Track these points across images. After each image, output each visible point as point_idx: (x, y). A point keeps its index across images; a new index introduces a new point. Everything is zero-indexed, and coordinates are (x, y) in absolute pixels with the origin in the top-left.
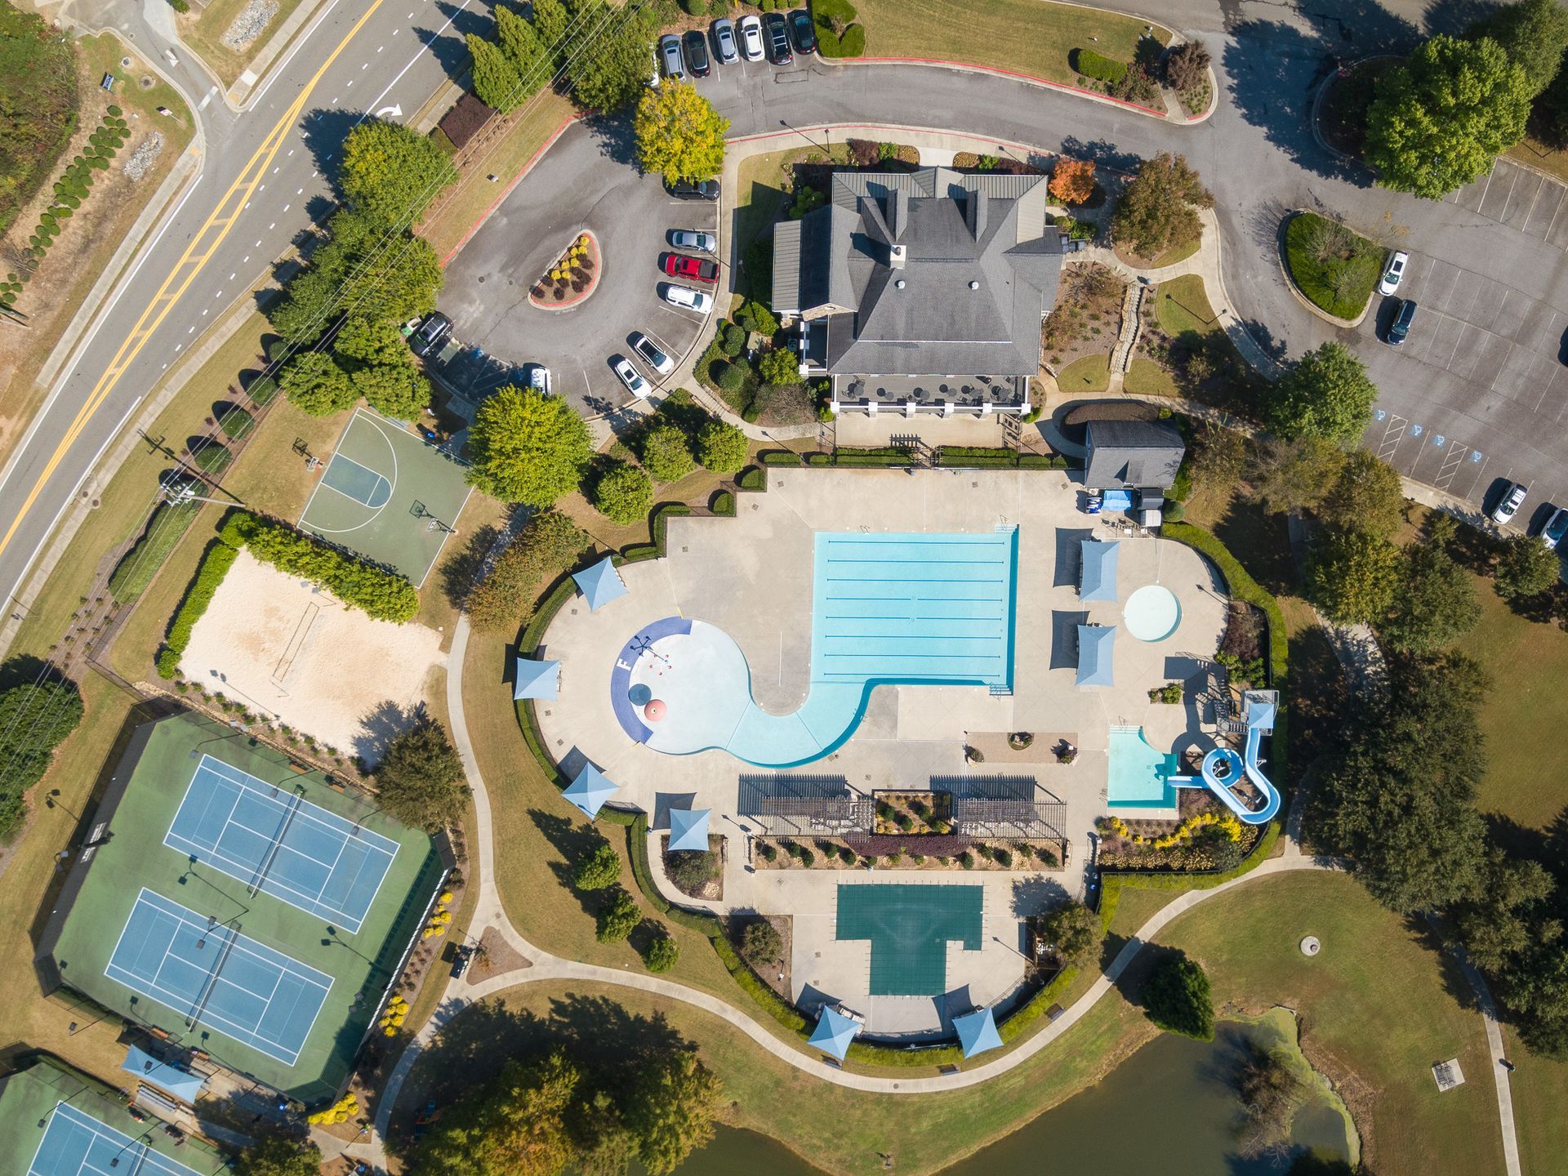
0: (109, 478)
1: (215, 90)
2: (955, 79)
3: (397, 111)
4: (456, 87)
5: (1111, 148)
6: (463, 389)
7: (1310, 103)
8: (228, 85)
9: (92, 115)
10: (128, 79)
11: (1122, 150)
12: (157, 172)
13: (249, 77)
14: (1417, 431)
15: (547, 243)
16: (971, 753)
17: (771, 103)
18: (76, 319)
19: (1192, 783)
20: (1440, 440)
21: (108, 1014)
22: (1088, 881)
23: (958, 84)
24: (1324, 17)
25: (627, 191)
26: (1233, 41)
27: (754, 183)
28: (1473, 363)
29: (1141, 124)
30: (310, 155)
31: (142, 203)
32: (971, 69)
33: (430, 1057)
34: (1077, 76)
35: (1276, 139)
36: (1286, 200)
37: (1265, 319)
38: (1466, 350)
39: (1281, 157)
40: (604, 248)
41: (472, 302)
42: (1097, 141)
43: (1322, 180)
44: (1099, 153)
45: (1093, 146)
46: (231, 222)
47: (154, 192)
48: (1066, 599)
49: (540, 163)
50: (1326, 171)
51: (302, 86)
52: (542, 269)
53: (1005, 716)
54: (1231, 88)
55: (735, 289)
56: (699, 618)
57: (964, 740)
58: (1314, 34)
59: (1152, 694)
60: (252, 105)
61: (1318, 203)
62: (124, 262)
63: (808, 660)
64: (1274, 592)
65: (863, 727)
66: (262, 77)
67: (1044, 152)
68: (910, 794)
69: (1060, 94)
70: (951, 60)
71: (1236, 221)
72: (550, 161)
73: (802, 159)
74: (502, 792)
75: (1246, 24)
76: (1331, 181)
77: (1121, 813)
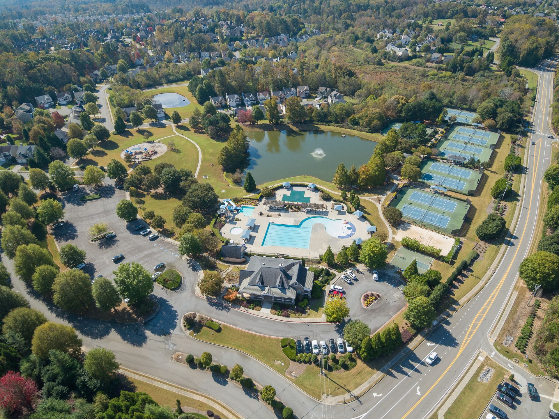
0: (488, 272)
1: (492, 356)
2: (256, 330)
3: (429, 344)
4: (411, 348)
5: (217, 309)
6: (396, 279)
7: (157, 314)
8: (487, 357)
9: (530, 352)
10: (524, 362)
11: (215, 308)
12: (502, 336)
13: (481, 359)
14: (166, 251)
15: (377, 307)
16: (280, 215)
17: (311, 331)
18: (512, 304)
19: (238, 208)
20: (161, 248)
22: (261, 200)
23: (255, 329)
24: (140, 335)
25: (354, 315)
26: (171, 331)
27: (317, 312)
28: (146, 260)
29: (206, 313)
30: (453, 336)
31: (503, 329)
32: (251, 332)
34: (221, 326)
35: (171, 306)
36: (175, 293)
37: (192, 272)
38: (147, 262)
39: (171, 303)
40: (361, 304)
41: (397, 297)
42: (220, 311)
43: (163, 297)
44: (221, 308)
45: (222, 310)
46: (473, 322)
47: (501, 331)
48: (254, 234)
49: (381, 326)
50: (161, 299)
51: (462, 354)
52: (378, 301)
53: (271, 220)
54: (177, 319)
55: (324, 291)
56: (336, 238)
58: (146, 331)
59: (241, 220)
60: (477, 352)
61: (167, 292)
65: (302, 219)
66: (476, 358)
67: (236, 309)
68: (293, 211)
69: (227, 323)
70: (256, 335)
71: (190, 290)
72: (378, 326)
73: (304, 315)
74: (378, 218)
75: (165, 335)
76: (160, 297)
77: (253, 206)
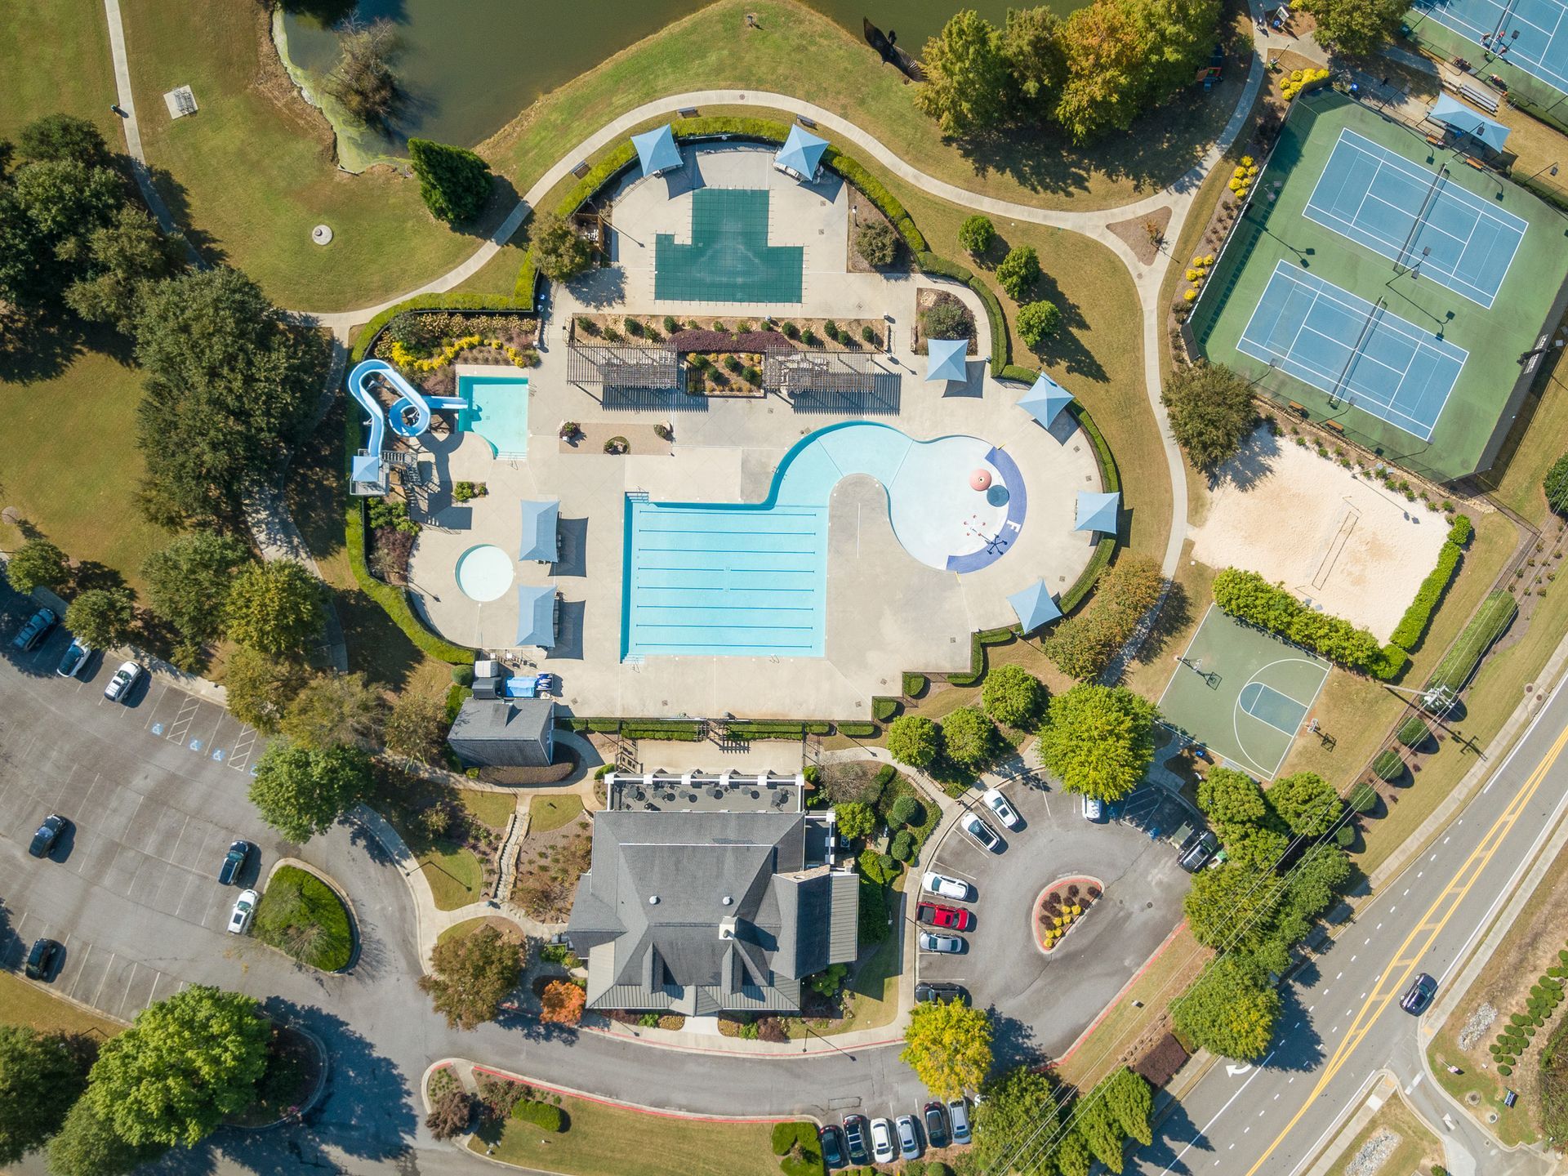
0: (1516, 714)
1: (1408, 1091)
2: (684, 1102)
3: (1231, 1069)
4: (1174, 1094)
5: (528, 1036)
6: (1168, 799)
7: (329, 1080)
8: (1395, 1095)
9: (1527, 1067)
10: (1492, 1102)
11: (518, 1032)
12: (1465, 1011)
13: (1375, 1103)
14: (218, 755)
15: (1085, 941)
16: (667, 434)
17: (866, 1077)
18: (1546, 869)
19: (443, 402)
20: (194, 745)
21: (1525, 183)
22: (548, 303)
23: (680, 1098)
24: (316, 1165)
25: (1007, 991)
26: (408, 1140)
27: (881, 998)
28: (163, 823)
29: (498, 1059)
30: (1315, 1027)
31: (1479, 982)
32: (668, 1111)
33: (1209, 134)
34: (563, 1106)
35: (362, 1045)
36: (352, 984)
37: (373, 868)
38: (170, 836)
39: (358, 1027)
40: (1030, 936)
41: (1160, 883)
42: (543, 1042)
43: (317, 1005)
44: (542, 1030)
45: (548, 1037)
46: (1394, 962)
47: (1468, 992)
48: (572, 588)
49: (1092, 1019)
50: (312, 1013)
51: (1323, 1095)
52: (1090, 916)
53: (632, 471)
54: (409, 1094)
55: (901, 896)
56: (939, 572)
57: (674, 447)
58: (325, 1147)
59: (485, 492)
60: (1372, 1077)
61: (321, 982)
62: (1498, 924)
63: (831, 530)
64: (360, 594)
65: (776, 462)
66: (1362, 1103)
67: (595, 1031)
68: (728, 393)
69: (579, 1088)
70: (687, 1121)
71: (402, 964)
72: (1082, 1021)
73: (834, 1023)
74: (1134, 400)
75: (395, 1157)
76: (308, 1004)
77: (514, 371)
